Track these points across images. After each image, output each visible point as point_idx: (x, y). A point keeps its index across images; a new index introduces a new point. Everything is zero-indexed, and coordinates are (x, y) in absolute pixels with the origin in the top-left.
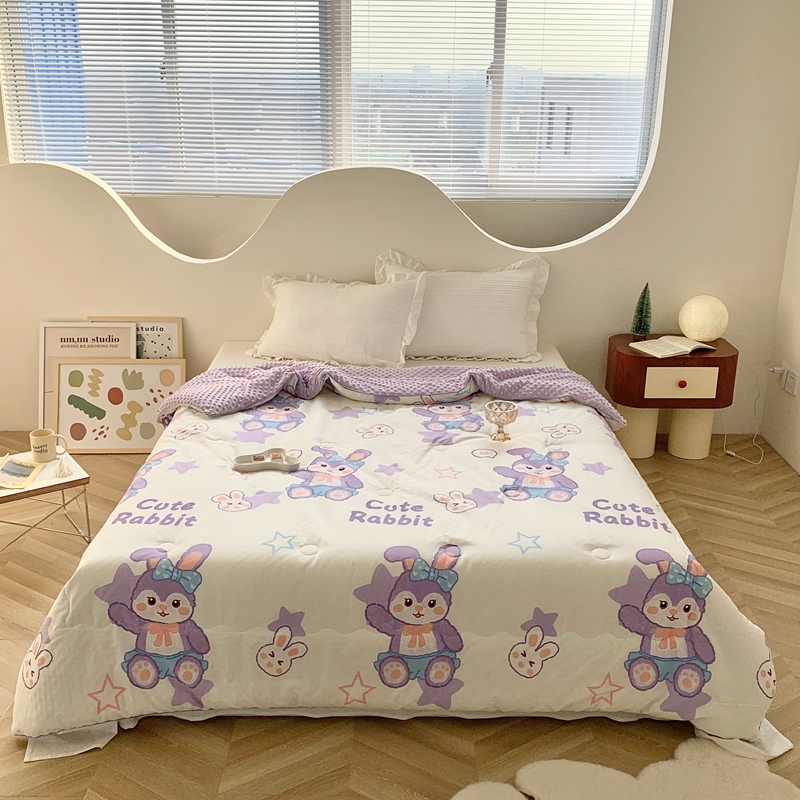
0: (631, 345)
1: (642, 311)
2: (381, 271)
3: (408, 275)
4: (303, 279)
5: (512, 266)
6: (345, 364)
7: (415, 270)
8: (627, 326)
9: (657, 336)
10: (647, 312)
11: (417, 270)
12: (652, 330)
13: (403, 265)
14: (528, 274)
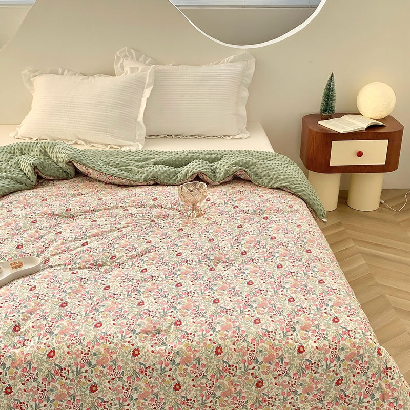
0: (320, 122)
1: (328, 96)
2: (119, 65)
3: (140, 69)
4: (56, 73)
5: (226, 60)
6: (90, 142)
7: (147, 65)
8: (317, 108)
9: (340, 115)
10: (333, 97)
11: (149, 64)
12: (337, 110)
13: (138, 60)
14: (239, 66)
